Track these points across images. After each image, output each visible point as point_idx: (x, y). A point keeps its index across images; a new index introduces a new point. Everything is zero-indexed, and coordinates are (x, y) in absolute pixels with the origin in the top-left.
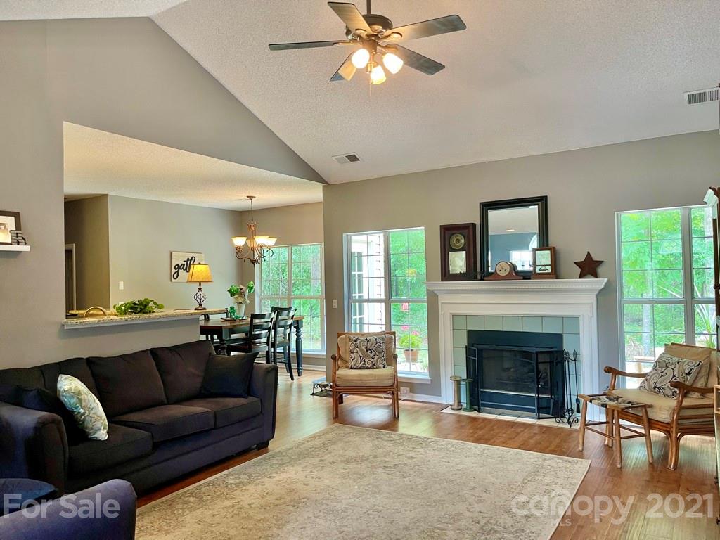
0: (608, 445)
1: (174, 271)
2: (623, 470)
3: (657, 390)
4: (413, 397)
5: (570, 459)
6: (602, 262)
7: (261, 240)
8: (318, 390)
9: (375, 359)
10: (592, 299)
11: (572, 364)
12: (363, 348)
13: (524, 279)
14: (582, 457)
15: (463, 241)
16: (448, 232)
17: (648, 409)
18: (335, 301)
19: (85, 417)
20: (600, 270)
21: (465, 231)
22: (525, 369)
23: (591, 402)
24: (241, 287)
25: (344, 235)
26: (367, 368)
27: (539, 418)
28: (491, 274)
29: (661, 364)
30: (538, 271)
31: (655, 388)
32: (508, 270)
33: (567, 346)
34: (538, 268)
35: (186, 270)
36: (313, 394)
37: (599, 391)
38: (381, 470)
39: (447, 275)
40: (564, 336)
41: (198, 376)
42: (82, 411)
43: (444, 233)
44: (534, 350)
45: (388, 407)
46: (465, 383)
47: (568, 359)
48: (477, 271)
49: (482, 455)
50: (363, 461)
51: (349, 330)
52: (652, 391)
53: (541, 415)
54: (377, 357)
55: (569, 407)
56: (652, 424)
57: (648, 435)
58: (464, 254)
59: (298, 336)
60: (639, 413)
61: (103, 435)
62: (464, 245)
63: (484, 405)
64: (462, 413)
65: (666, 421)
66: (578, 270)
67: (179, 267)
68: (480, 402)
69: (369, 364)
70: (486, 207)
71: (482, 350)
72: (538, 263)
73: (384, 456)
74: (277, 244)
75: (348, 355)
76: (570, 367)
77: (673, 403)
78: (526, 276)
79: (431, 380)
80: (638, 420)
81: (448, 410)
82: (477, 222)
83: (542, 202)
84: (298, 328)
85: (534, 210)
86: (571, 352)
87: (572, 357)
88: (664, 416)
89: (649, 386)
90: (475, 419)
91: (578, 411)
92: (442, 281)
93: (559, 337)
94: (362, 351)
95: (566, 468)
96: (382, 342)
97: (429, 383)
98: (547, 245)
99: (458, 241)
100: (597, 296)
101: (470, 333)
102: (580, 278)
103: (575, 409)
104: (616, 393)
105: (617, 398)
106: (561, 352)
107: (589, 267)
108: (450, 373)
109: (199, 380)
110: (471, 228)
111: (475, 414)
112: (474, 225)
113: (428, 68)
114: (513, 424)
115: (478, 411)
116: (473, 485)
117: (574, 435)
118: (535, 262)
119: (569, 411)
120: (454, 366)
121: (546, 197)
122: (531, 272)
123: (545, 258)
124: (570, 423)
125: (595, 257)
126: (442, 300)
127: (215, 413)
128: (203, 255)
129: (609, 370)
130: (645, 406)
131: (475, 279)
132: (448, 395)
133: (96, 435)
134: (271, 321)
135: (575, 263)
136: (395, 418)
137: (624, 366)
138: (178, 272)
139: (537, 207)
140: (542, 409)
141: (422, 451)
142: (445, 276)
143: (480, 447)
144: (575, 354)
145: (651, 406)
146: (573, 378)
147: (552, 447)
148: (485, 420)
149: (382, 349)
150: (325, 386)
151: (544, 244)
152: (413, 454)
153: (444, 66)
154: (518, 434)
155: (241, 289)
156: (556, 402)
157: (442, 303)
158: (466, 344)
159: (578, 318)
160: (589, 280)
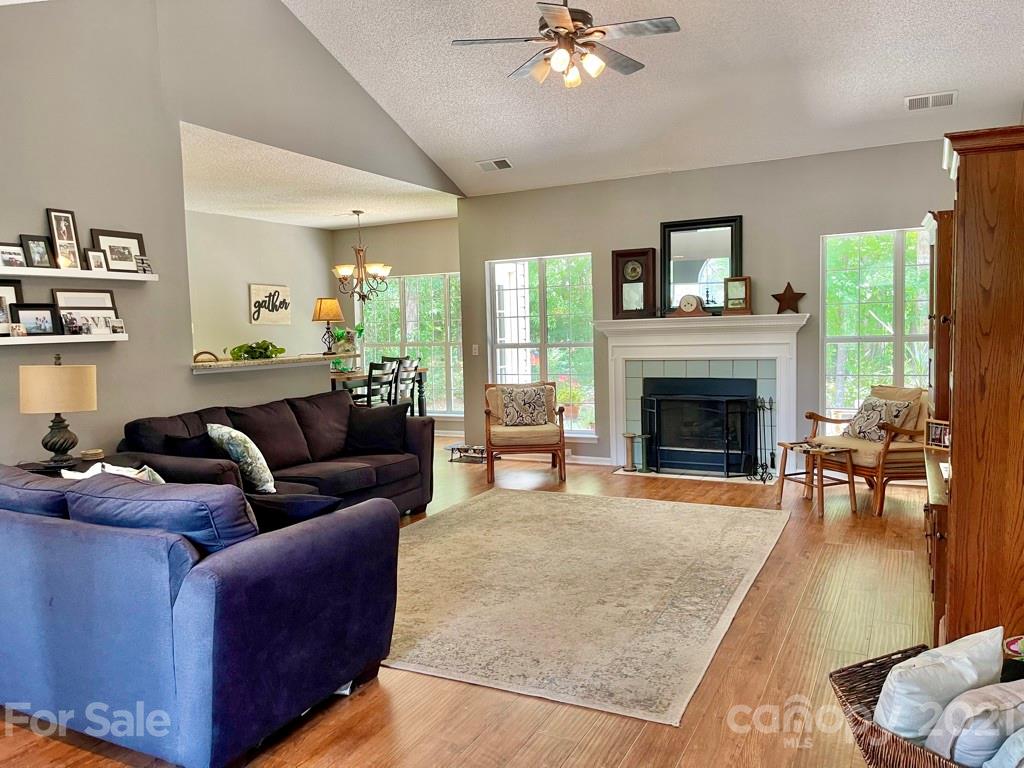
0: (807, 498)
1: (254, 309)
2: (825, 518)
3: (862, 435)
4: (575, 459)
5: (769, 511)
6: (804, 294)
7: (373, 269)
8: (457, 455)
9: (535, 414)
10: (791, 339)
11: (767, 413)
12: (520, 401)
13: (713, 315)
14: (780, 509)
15: (639, 270)
16: (621, 258)
17: (853, 455)
18: (476, 347)
19: (252, 469)
20: (802, 304)
21: (642, 259)
22: (710, 423)
23: (792, 449)
24: (348, 330)
25: (486, 262)
26: (526, 425)
27: (728, 477)
28: (674, 310)
29: (868, 408)
30: (730, 306)
31: (860, 433)
32: (695, 306)
33: (762, 393)
34: (730, 302)
35: (268, 308)
36: (451, 461)
37: (797, 439)
38: (566, 527)
40: (758, 381)
41: (341, 431)
42: (249, 460)
43: (617, 261)
44: (725, 399)
45: (547, 471)
46: (640, 440)
47: (763, 407)
48: (657, 306)
49: (673, 511)
50: (542, 520)
51: (493, 381)
52: (856, 437)
53: (730, 474)
54: (536, 412)
55: (763, 461)
56: (856, 470)
57: (851, 483)
58: (641, 285)
59: (421, 392)
60: (843, 460)
61: (270, 487)
62: (642, 274)
63: (663, 466)
64: (637, 474)
65: (872, 466)
66: (776, 304)
67: (259, 305)
68: (659, 461)
69: (528, 420)
70: (668, 228)
71: (662, 400)
72: (730, 297)
73: (565, 515)
74: (392, 273)
75: (500, 411)
76: (764, 417)
77: (879, 447)
78: (716, 312)
79: (598, 439)
80: (841, 468)
81: (621, 472)
82: (658, 247)
83: (735, 223)
84: (420, 382)
85: (725, 233)
86: (767, 400)
87: (767, 405)
88: (871, 460)
89: (854, 431)
90: (655, 479)
91: (773, 466)
92: (613, 319)
93: (752, 383)
94: (518, 404)
95: (765, 518)
96: (542, 394)
97: (596, 442)
98: (741, 275)
99: (634, 270)
100: (798, 334)
101: (647, 381)
102: (778, 313)
103: (769, 463)
104: (817, 440)
105: (819, 446)
106: (755, 401)
107: (789, 301)
108: (622, 429)
109: (344, 436)
110: (651, 254)
111: (653, 475)
112: (654, 250)
113: (626, 67)
114: (700, 483)
115: (657, 472)
116: (671, 535)
117: (769, 491)
118: (726, 295)
119: (762, 466)
120: (627, 420)
121: (741, 217)
122: (722, 307)
123: (738, 290)
124: (764, 481)
125: (796, 289)
126: (612, 342)
127: (377, 469)
128: (288, 289)
129: (812, 416)
130: (849, 451)
131: (654, 315)
132: (618, 456)
133: (264, 488)
134: (393, 373)
135: (773, 296)
136: (563, 480)
137: (824, 412)
138: (259, 311)
139: (730, 228)
140: (732, 467)
141: (605, 509)
142: (618, 313)
143: (668, 505)
144: (771, 402)
145: (856, 451)
146: (768, 429)
147: (747, 502)
148: (666, 480)
149: (540, 402)
150: (466, 451)
151: (737, 272)
152: (596, 512)
153: (643, 66)
154: (708, 491)
155: (348, 333)
156: (748, 457)
157: (613, 347)
158: (642, 395)
159: (775, 360)
160: (789, 315)
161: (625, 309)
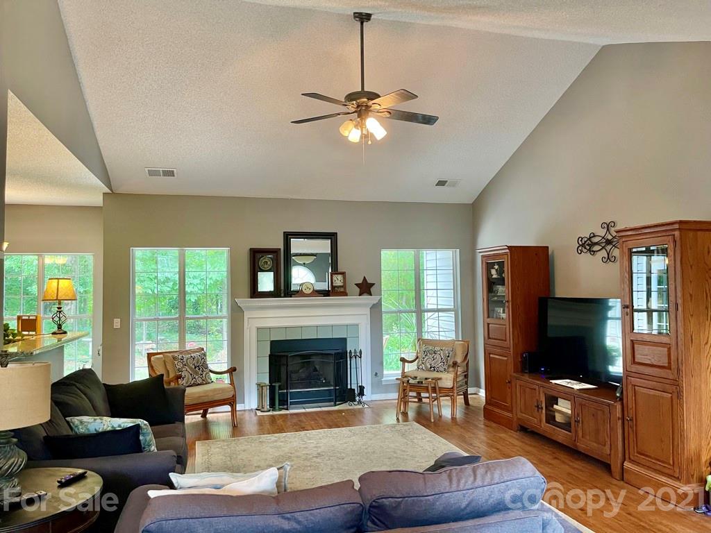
3: (433, 369)
6: (374, 284)
10: (367, 311)
12: (191, 365)
15: (270, 263)
16: (256, 254)
18: (118, 321)
20: (373, 290)
21: (272, 255)
25: (132, 249)
26: (199, 385)
27: (336, 406)
28: (293, 292)
29: (431, 352)
31: (431, 368)
32: (312, 290)
33: (350, 347)
39: (255, 293)
40: (348, 340)
43: (253, 256)
46: (267, 388)
47: (356, 356)
48: (283, 289)
52: (428, 370)
53: (336, 403)
57: (439, 398)
58: (272, 274)
62: (272, 266)
63: (291, 404)
64: (266, 413)
66: (358, 290)
68: (289, 401)
69: (199, 381)
70: (288, 236)
76: (352, 363)
78: (325, 294)
82: (282, 248)
83: (332, 237)
85: (327, 243)
87: (358, 354)
89: (426, 367)
92: (251, 298)
93: (344, 340)
94: (191, 368)
98: (338, 271)
99: (266, 263)
100: (371, 309)
101: (273, 343)
102: (360, 295)
106: (347, 352)
107: (365, 288)
108: (254, 381)
111: (284, 412)
112: (280, 249)
115: (287, 409)
118: (332, 283)
119: (358, 395)
120: (256, 373)
121: (336, 233)
123: (339, 280)
125: (369, 281)
126: (247, 315)
129: (403, 360)
131: (280, 296)
132: (250, 402)
135: (355, 284)
136: (236, 426)
139: (329, 240)
140: (338, 399)
142: (253, 293)
144: (361, 352)
148: (292, 415)
149: (206, 365)
151: (335, 269)
157: (249, 318)
158: (269, 353)
159: (358, 325)
160: (365, 297)
161: (259, 290)
